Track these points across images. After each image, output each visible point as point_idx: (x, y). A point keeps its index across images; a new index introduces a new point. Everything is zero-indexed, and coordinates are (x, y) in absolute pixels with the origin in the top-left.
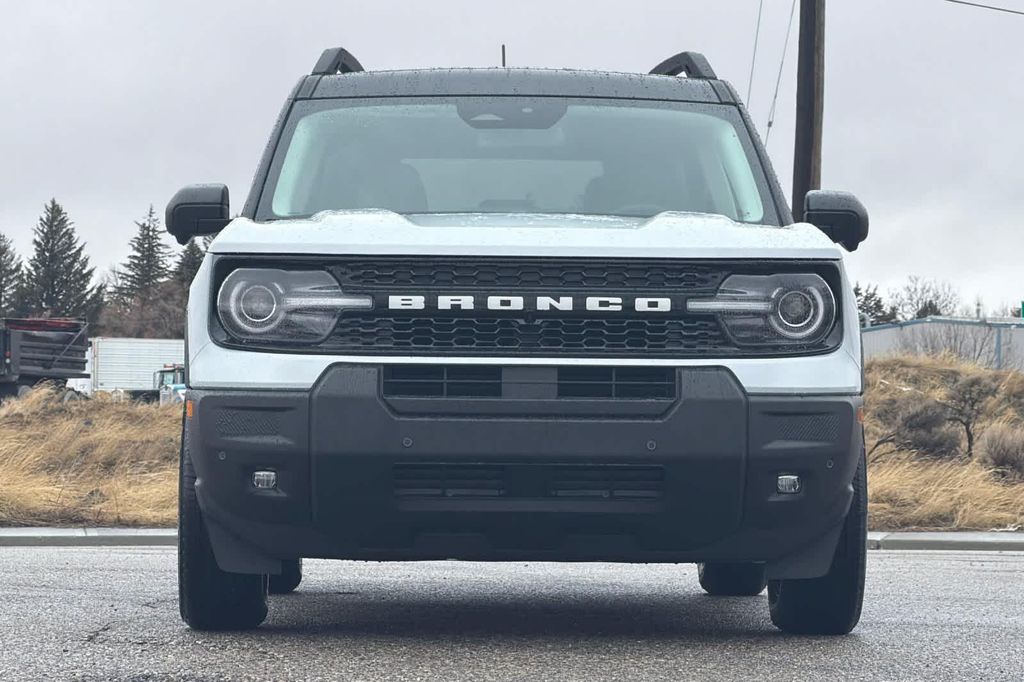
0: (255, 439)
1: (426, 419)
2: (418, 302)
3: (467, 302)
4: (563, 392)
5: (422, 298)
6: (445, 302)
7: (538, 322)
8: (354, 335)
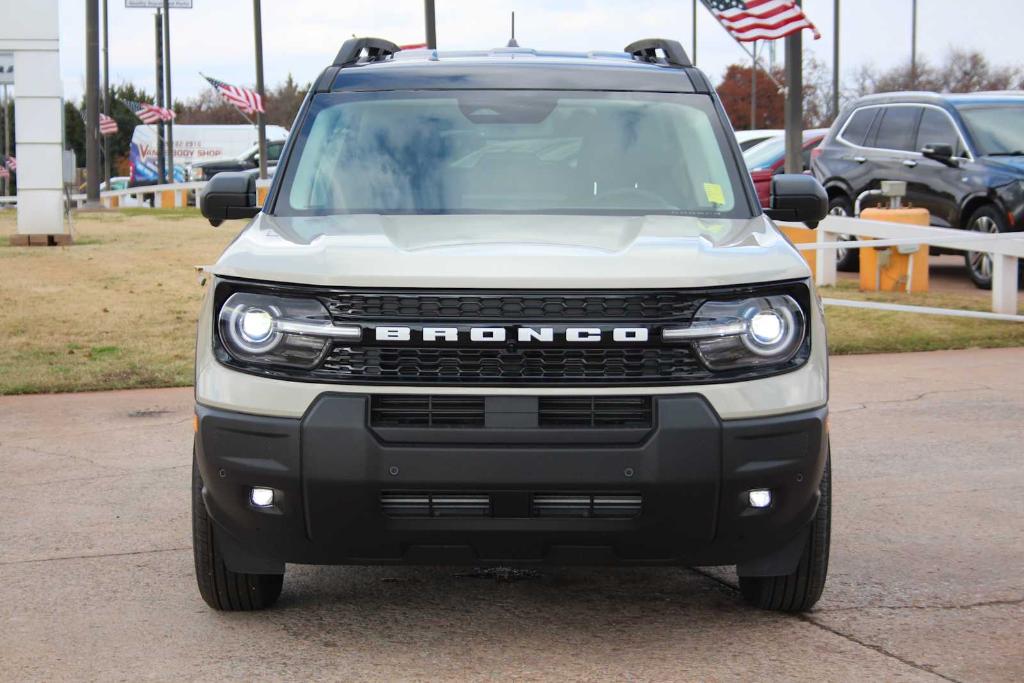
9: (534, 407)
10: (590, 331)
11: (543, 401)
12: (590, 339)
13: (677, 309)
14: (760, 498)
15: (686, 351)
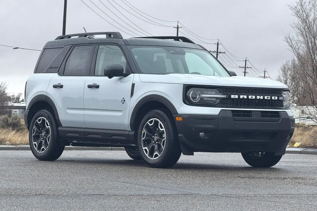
0: (203, 126)
1: (240, 122)
2: (237, 97)
3: (245, 97)
4: (262, 116)
5: (237, 96)
6: (241, 97)
7: (257, 101)
8: (224, 103)
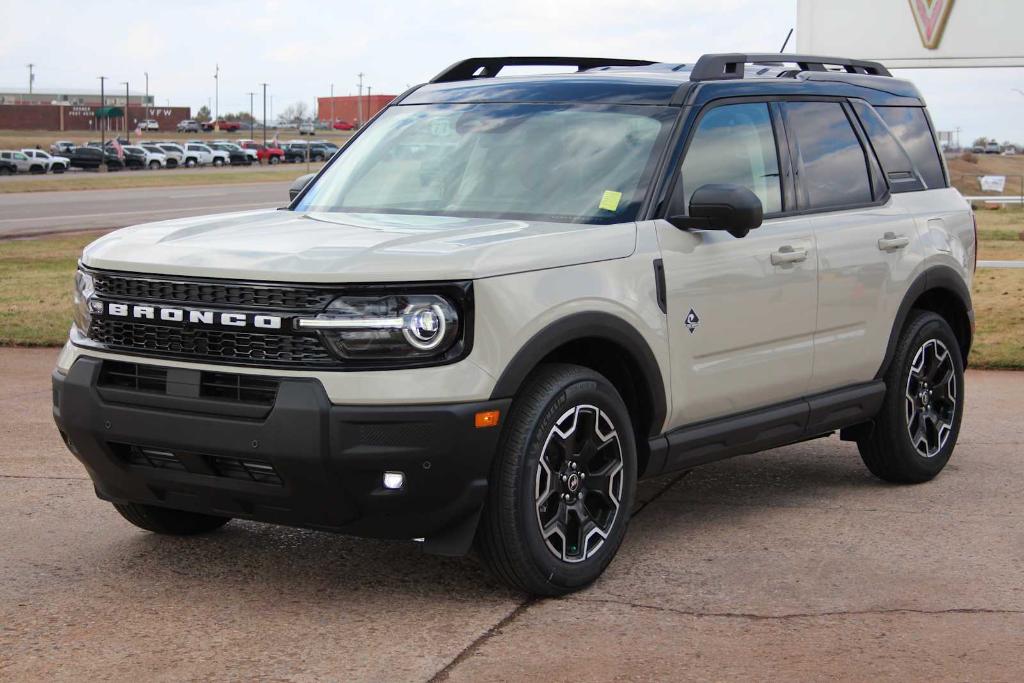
9: (197, 380)
10: (239, 317)
11: (205, 375)
12: (238, 324)
13: (310, 302)
14: (393, 480)
15: (314, 340)
